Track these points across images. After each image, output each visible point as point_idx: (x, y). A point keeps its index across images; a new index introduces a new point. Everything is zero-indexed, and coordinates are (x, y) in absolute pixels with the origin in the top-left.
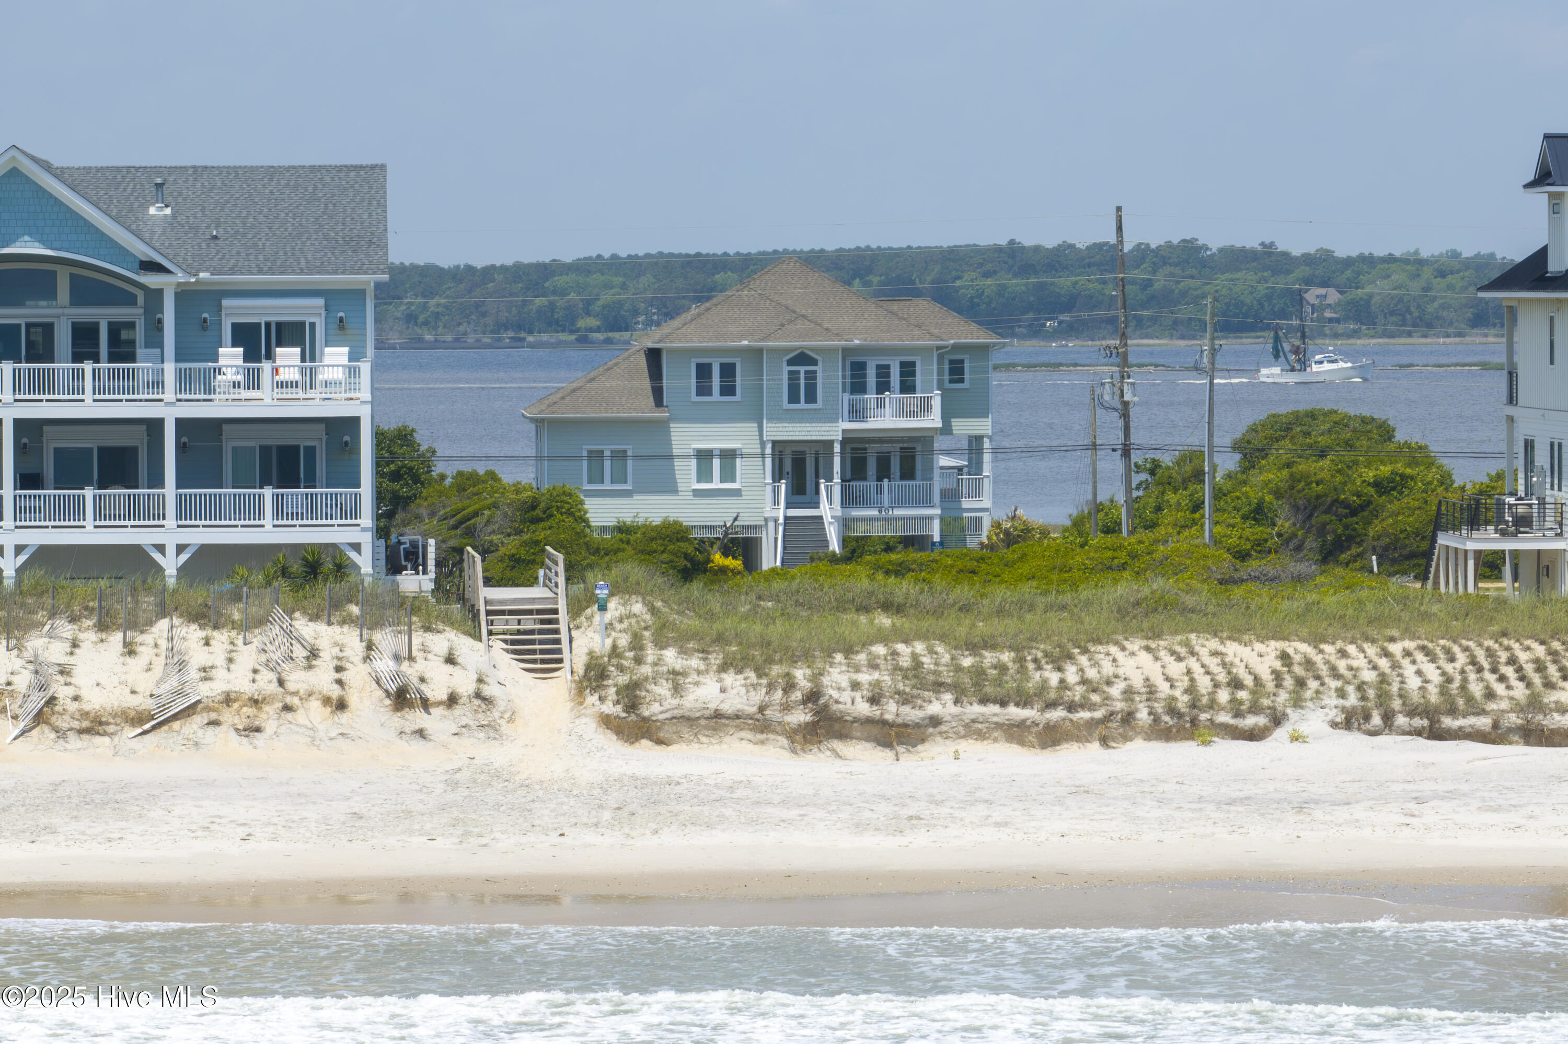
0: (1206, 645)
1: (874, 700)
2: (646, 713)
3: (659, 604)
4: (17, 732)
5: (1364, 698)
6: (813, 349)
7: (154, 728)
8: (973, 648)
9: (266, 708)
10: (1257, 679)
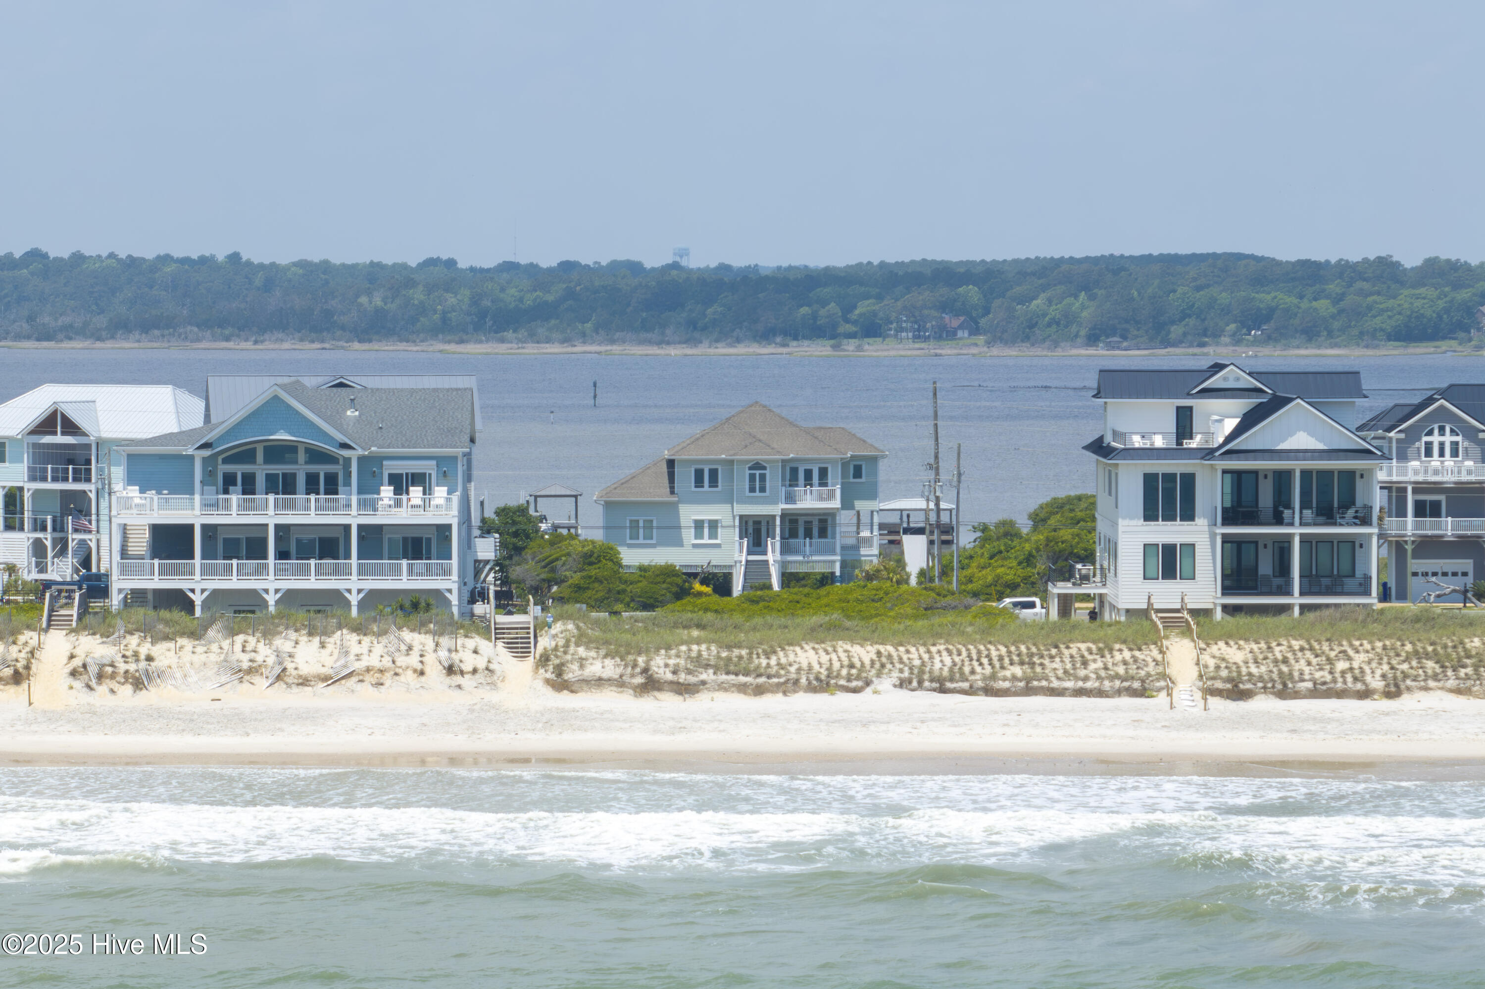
0: (842, 646)
1: (674, 672)
2: (566, 678)
3: (581, 625)
4: (268, 684)
5: (912, 673)
6: (765, 461)
7: (333, 683)
8: (729, 647)
9: (387, 674)
10: (863, 664)
